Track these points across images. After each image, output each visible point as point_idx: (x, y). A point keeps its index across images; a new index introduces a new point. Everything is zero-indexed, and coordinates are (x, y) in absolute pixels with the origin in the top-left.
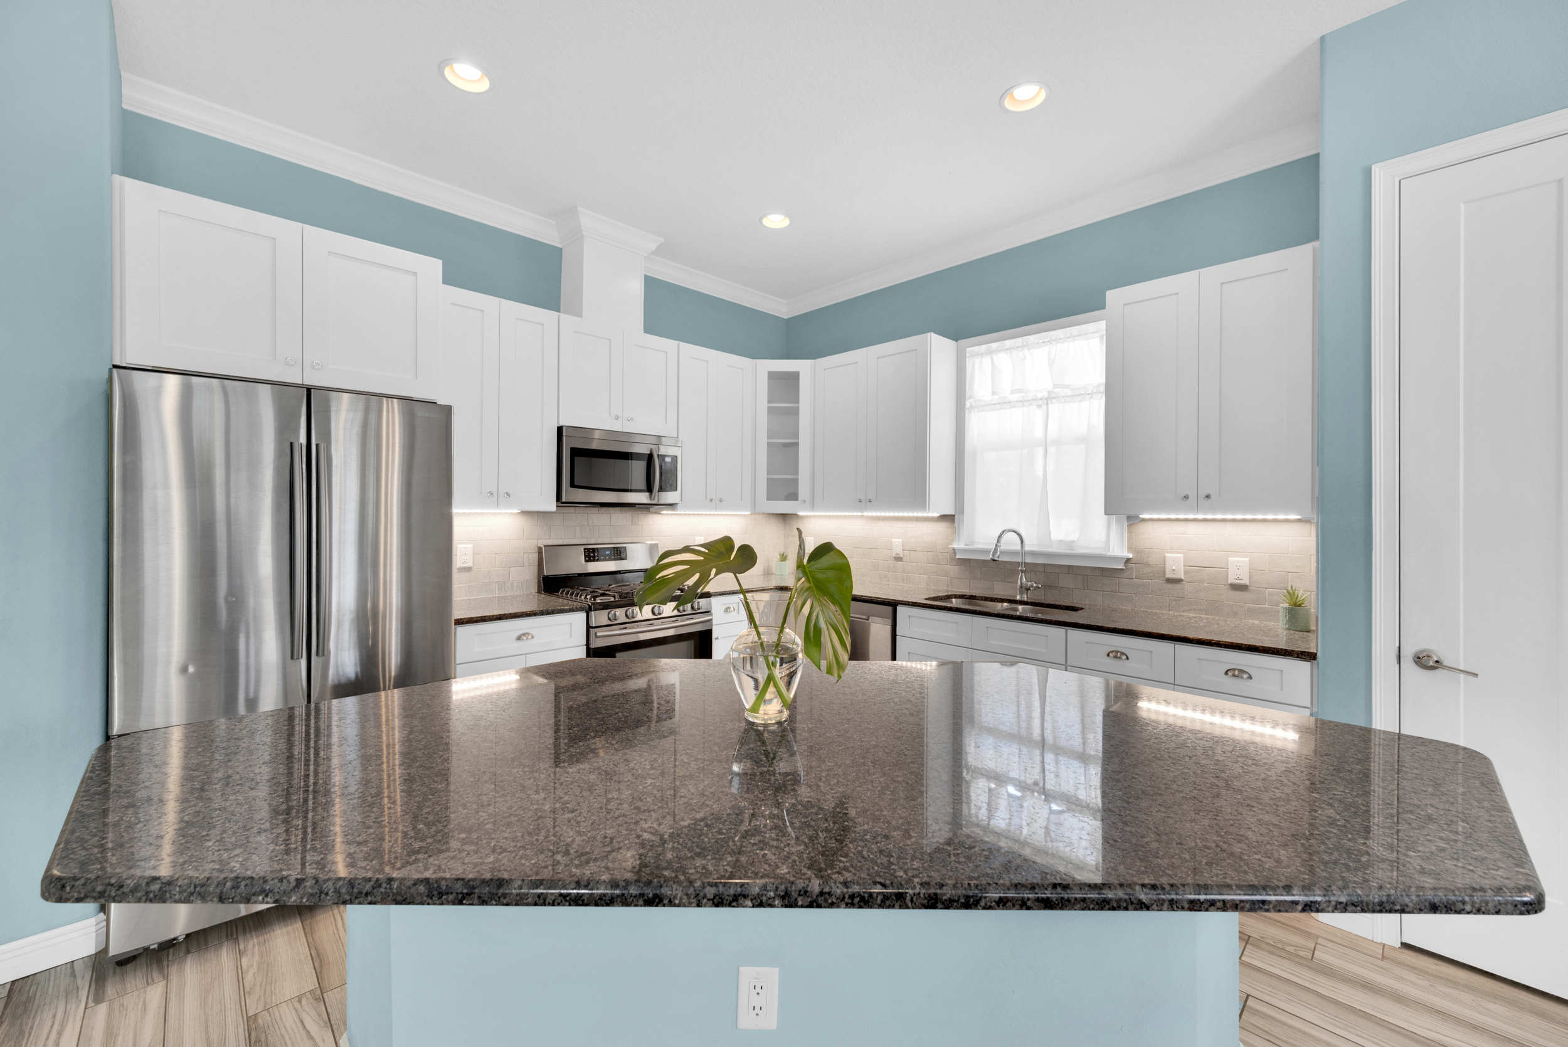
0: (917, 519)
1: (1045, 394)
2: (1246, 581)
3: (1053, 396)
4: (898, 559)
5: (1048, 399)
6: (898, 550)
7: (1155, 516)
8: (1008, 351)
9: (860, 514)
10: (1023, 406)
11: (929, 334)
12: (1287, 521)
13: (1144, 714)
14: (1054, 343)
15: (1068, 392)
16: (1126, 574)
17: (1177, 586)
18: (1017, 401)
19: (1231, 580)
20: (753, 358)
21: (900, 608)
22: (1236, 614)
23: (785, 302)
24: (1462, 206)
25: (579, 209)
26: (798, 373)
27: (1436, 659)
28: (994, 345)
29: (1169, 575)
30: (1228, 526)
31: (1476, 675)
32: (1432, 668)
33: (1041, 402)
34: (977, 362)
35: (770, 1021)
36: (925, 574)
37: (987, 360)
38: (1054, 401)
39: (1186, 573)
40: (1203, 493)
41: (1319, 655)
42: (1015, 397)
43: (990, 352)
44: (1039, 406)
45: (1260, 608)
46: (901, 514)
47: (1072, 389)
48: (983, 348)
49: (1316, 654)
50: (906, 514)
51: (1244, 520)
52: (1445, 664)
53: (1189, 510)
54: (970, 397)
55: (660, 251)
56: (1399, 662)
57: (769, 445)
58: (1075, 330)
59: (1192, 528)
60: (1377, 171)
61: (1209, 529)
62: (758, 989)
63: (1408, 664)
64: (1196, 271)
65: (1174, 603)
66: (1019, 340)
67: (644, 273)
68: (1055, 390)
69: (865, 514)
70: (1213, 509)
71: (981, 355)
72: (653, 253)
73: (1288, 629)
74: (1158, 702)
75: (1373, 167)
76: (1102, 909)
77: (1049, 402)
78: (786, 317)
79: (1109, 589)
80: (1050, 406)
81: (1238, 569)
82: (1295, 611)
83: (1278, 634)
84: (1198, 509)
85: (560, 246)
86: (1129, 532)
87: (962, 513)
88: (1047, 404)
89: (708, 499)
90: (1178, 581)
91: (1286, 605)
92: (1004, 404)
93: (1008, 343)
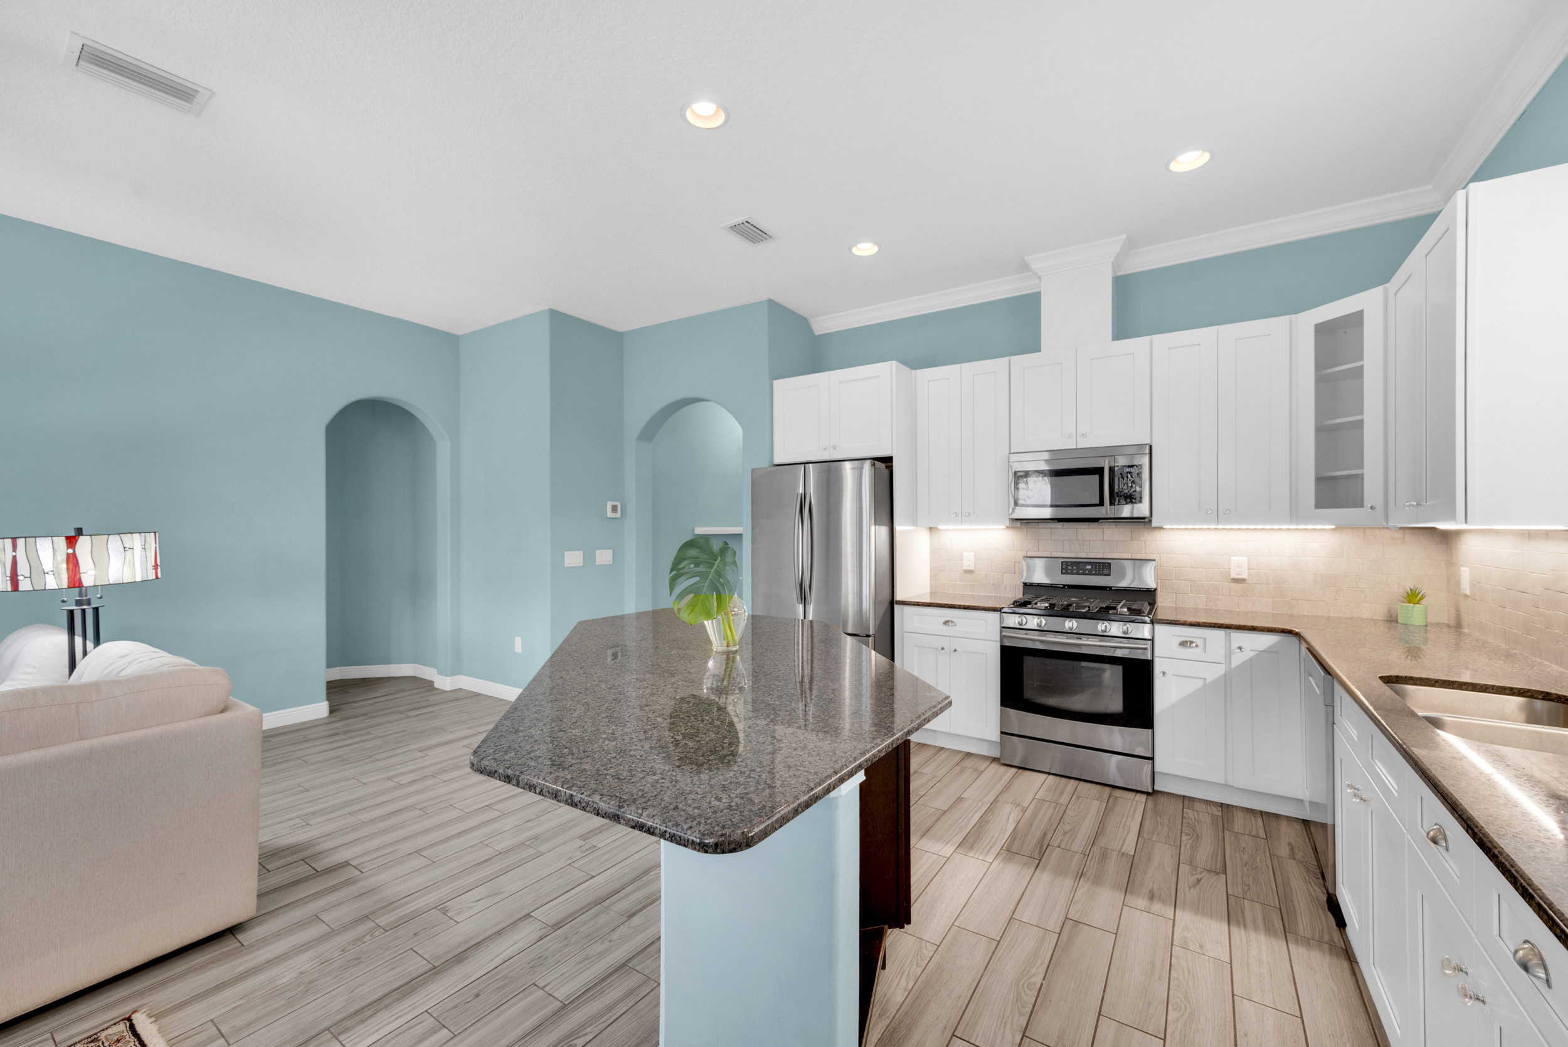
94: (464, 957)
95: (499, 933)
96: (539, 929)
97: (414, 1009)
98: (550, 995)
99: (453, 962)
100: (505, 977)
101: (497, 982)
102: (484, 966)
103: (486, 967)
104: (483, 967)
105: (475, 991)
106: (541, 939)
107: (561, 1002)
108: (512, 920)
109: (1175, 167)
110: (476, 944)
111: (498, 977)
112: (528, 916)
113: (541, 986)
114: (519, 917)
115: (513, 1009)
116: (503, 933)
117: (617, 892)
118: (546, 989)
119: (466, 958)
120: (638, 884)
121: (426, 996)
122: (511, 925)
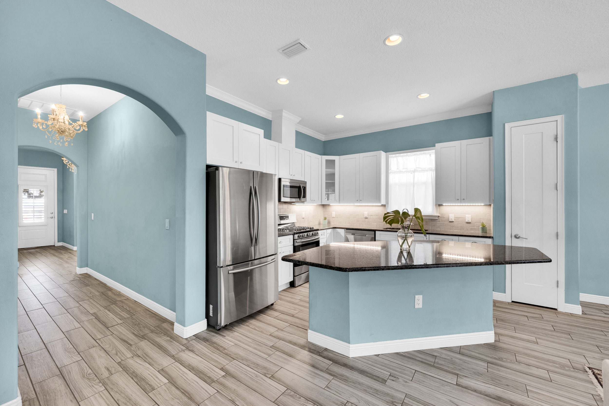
0: (373, 206)
1: (414, 170)
2: (470, 221)
3: (416, 170)
4: (366, 218)
5: (414, 171)
6: (366, 215)
7: (447, 204)
8: (402, 157)
9: (353, 204)
10: (407, 173)
11: (381, 151)
12: (481, 205)
13: (444, 257)
14: (416, 155)
15: (420, 169)
16: (438, 220)
17: (452, 223)
18: (405, 171)
19: (467, 221)
20: (321, 155)
21: (377, 232)
22: (468, 230)
23: (324, 136)
24: (524, 135)
25: (283, 110)
26: (335, 160)
27: (519, 236)
28: (397, 155)
29: (450, 220)
30: (466, 207)
31: (527, 239)
32: (518, 238)
33: (412, 172)
34: (392, 159)
35: (420, 306)
36: (375, 222)
37: (395, 159)
38: (416, 172)
39: (454, 219)
40: (462, 198)
41: (494, 237)
42: (404, 170)
43: (396, 157)
44: (411, 173)
45: (474, 228)
46: (368, 204)
47: (422, 169)
48: (394, 155)
49: (493, 237)
50: (370, 204)
51: (470, 205)
52: (521, 237)
53: (459, 203)
54: (390, 170)
55: (300, 123)
56: (511, 238)
57: (326, 183)
58: (422, 152)
59: (456, 207)
60: (506, 125)
61: (461, 207)
62: (419, 300)
63: (513, 238)
64: (460, 141)
65: (451, 228)
66: (405, 154)
67: (295, 130)
68: (417, 169)
69: (355, 204)
70: (465, 202)
71: (393, 157)
72: (298, 123)
73: (482, 233)
74: (448, 254)
75: (505, 124)
76: (498, 265)
77: (415, 172)
78: (323, 141)
79: (433, 225)
80: (415, 173)
81: (468, 218)
82: (484, 228)
83: (480, 233)
84: (461, 202)
85: (271, 120)
86: (439, 209)
87: (388, 204)
88: (414, 173)
89: (311, 200)
90: (453, 222)
91: (481, 227)
92: (400, 172)
93: (402, 154)
94: (497, 397)
95: (475, 391)
96: (462, 379)
97: (532, 402)
98: (488, 367)
99: (503, 400)
100: (493, 381)
101: (497, 382)
102: (494, 389)
103: (494, 388)
104: (496, 389)
105: (507, 387)
106: (466, 377)
107: (488, 364)
108: (465, 389)
109: (336, 117)
110: (487, 396)
111: (495, 383)
112: (457, 385)
113: (487, 370)
114: (460, 388)
115: (502, 374)
116: (473, 390)
117: (422, 362)
118: (487, 368)
119: (497, 396)
120: (413, 357)
121: (524, 401)
122: (467, 389)
